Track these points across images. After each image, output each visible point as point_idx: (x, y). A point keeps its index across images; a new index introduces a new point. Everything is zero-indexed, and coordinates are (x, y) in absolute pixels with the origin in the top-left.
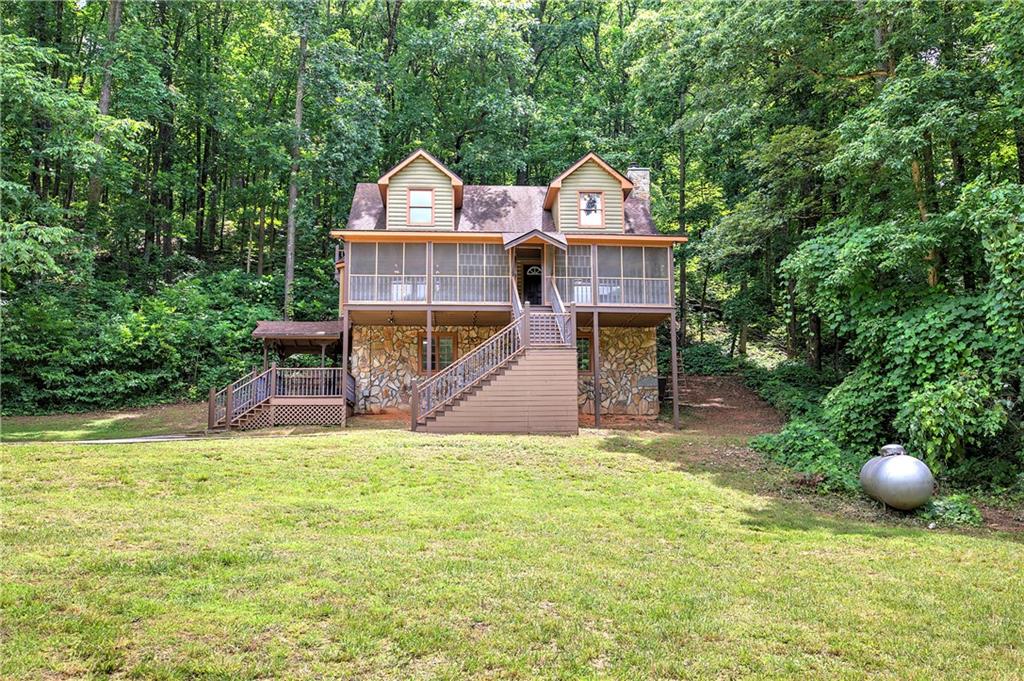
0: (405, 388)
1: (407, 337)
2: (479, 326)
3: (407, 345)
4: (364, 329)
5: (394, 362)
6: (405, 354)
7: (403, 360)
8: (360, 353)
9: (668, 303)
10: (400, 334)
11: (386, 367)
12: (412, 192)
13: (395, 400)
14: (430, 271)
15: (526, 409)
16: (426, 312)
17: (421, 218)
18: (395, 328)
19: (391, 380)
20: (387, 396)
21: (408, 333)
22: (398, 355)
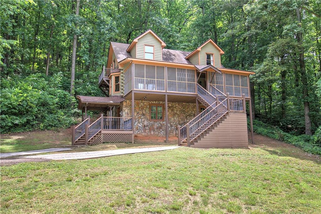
0: (145, 126)
1: (145, 105)
2: (172, 102)
3: (145, 108)
4: (128, 101)
5: (140, 115)
6: (144, 112)
7: (143, 115)
8: (126, 111)
9: (248, 96)
10: (142, 104)
11: (137, 117)
12: (146, 46)
13: (141, 131)
14: (166, 78)
15: (230, 137)
16: (165, 95)
17: (149, 57)
18: (140, 101)
19: (139, 123)
20: (138, 129)
21: (145, 103)
22: (142, 112)
